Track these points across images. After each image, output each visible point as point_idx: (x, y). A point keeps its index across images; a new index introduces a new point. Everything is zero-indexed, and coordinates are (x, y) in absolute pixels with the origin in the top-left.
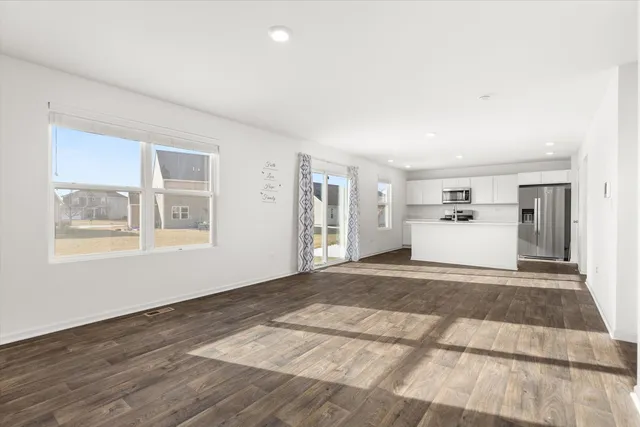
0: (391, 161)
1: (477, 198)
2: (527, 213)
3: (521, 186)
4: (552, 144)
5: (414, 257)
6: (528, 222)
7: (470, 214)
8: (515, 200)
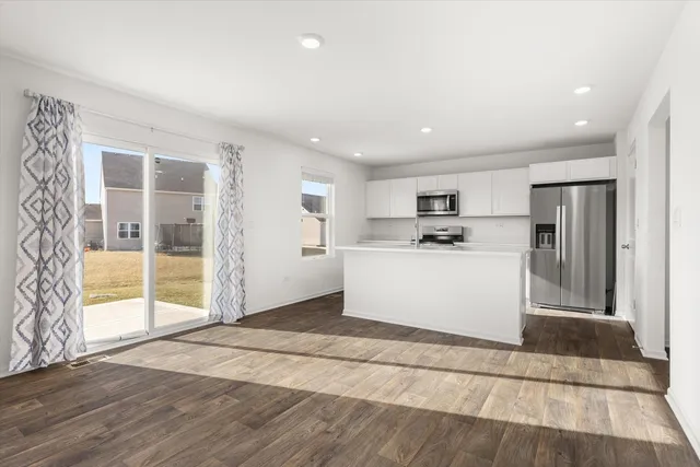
0: (315, 140)
1: (467, 207)
2: (543, 231)
3: (534, 186)
4: (587, 89)
5: (347, 312)
6: (546, 245)
7: (460, 233)
8: (525, 209)
